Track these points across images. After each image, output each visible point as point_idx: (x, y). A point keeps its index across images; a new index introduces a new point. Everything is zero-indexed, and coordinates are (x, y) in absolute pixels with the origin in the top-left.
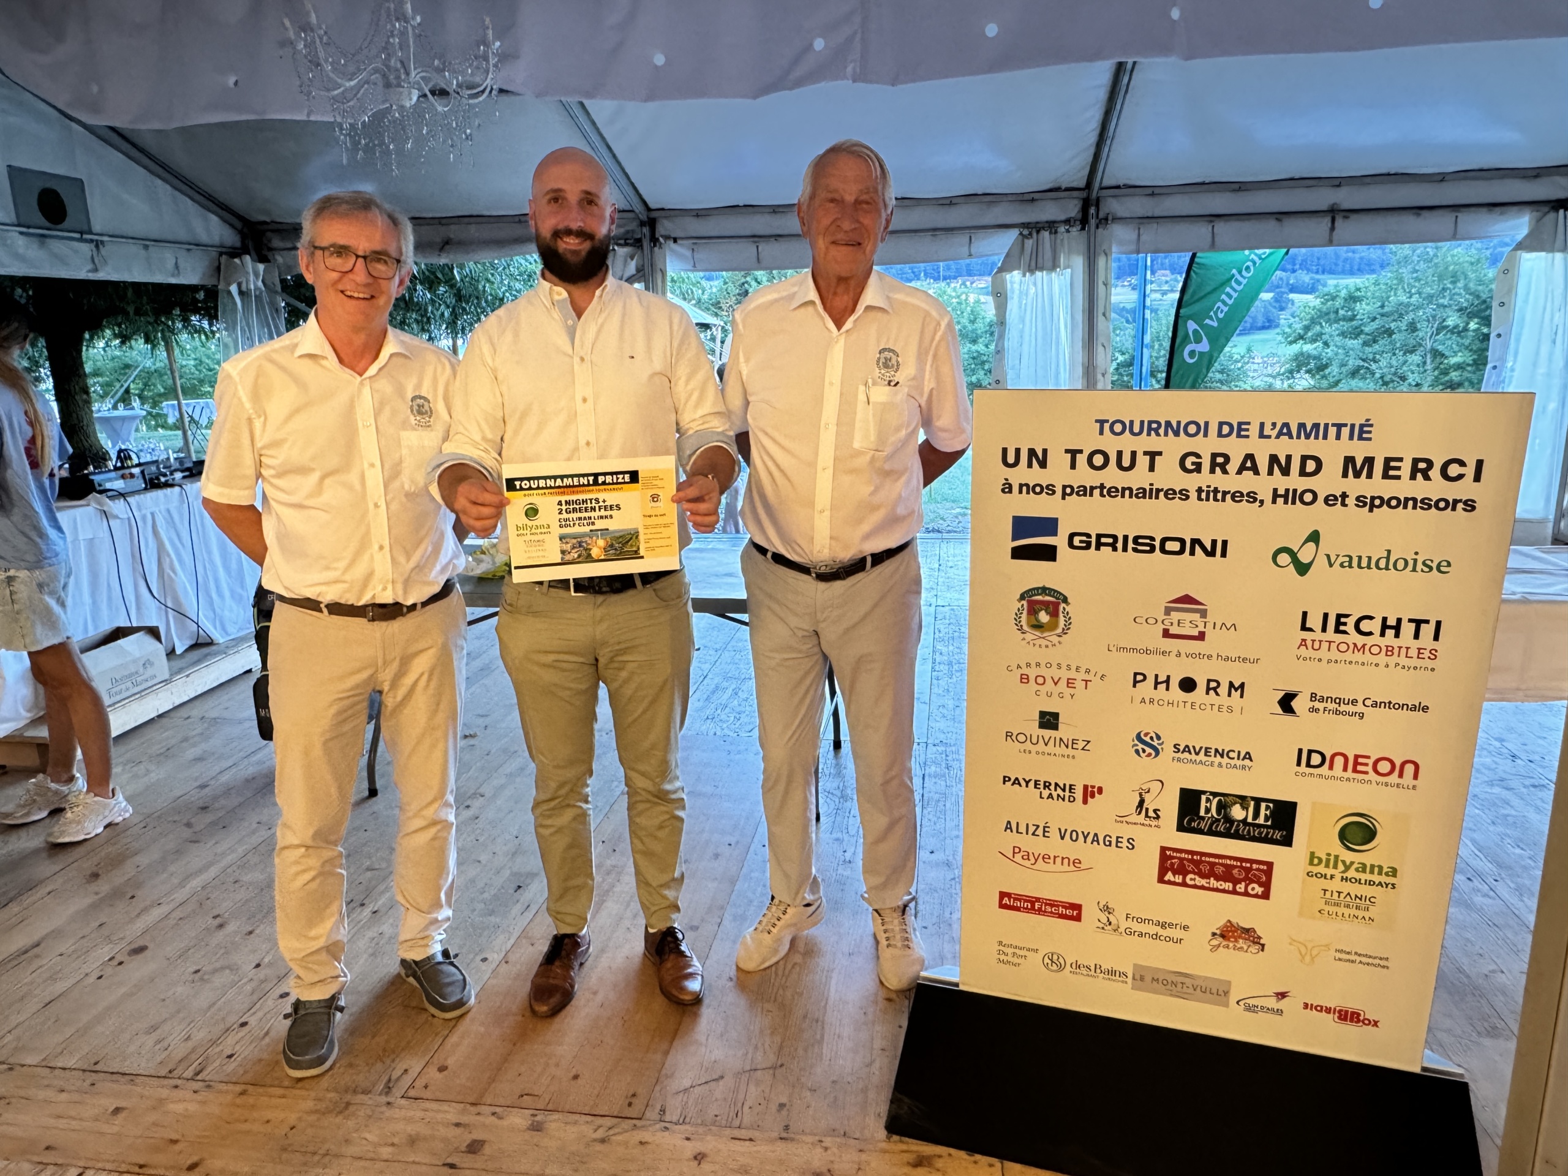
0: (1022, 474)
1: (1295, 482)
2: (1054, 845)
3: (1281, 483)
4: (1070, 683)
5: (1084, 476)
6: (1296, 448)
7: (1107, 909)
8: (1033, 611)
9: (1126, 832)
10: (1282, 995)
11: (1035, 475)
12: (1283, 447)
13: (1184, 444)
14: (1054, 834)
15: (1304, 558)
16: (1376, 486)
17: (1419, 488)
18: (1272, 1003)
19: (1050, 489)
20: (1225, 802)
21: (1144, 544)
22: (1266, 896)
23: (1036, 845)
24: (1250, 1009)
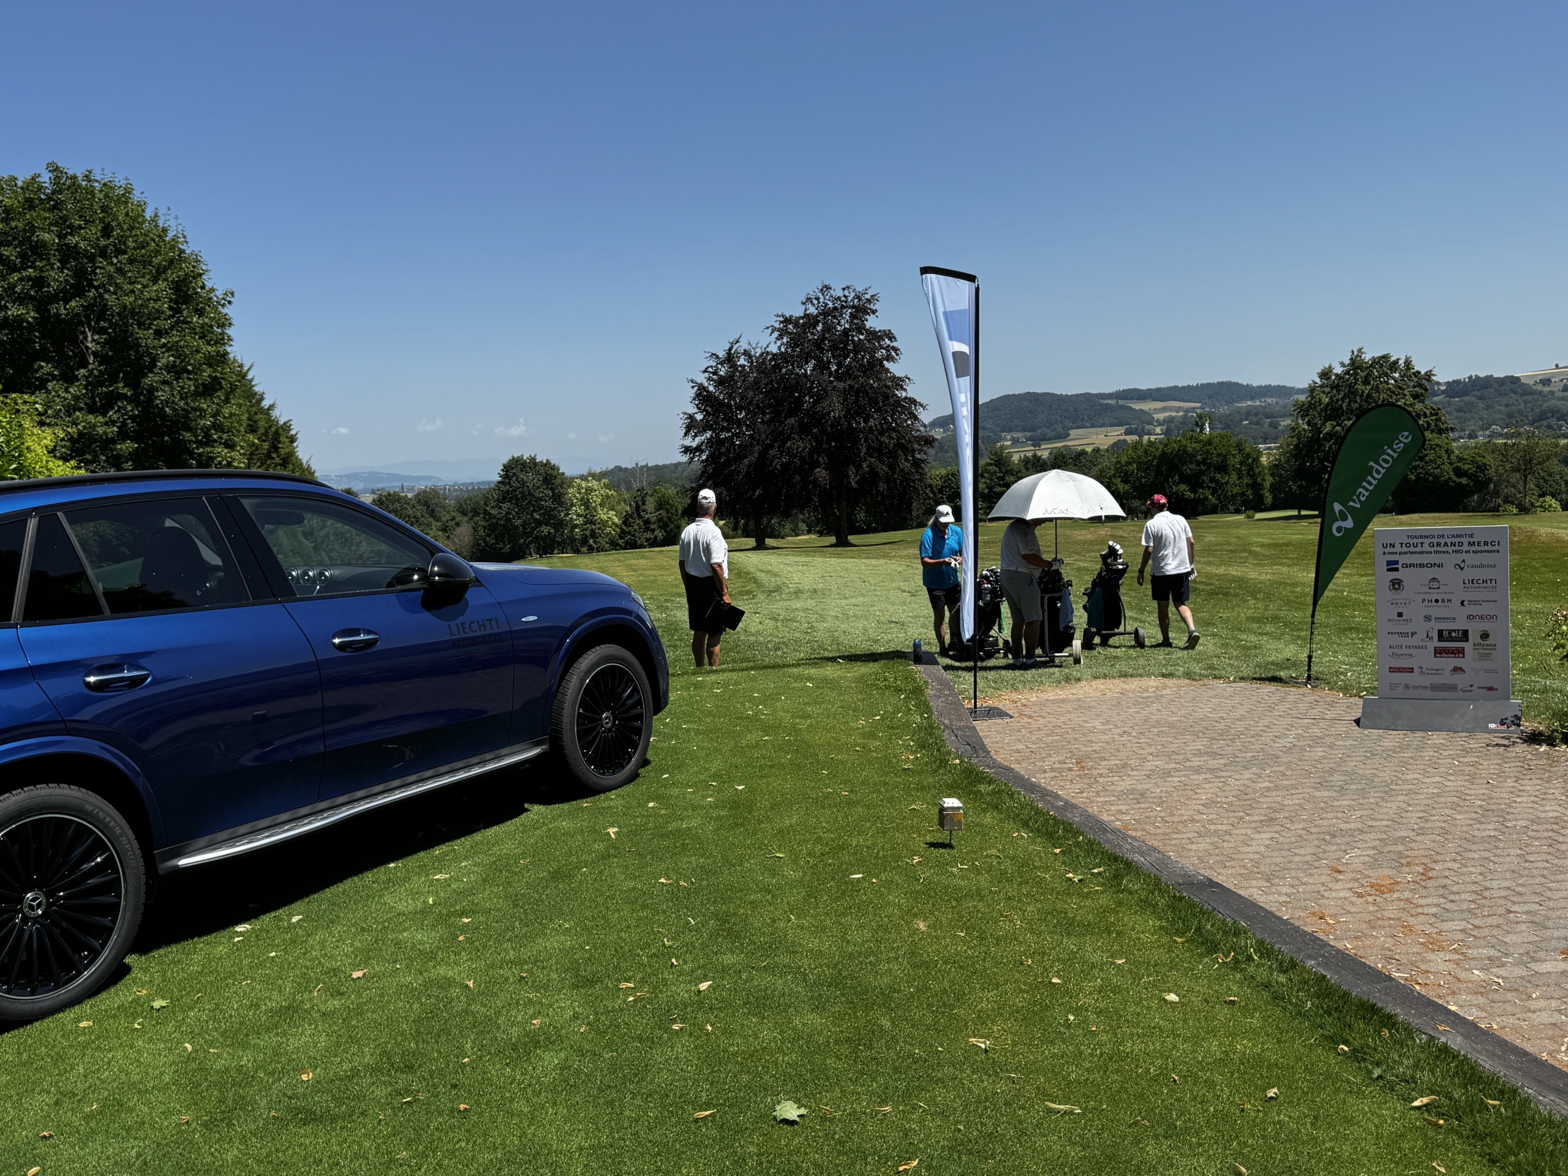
0: (1388, 550)
1: (1457, 548)
2: (1404, 651)
3: (1454, 548)
4: (1405, 604)
5: (1405, 549)
6: (1457, 540)
7: (1421, 668)
8: (1393, 585)
9: (1424, 644)
10: (1472, 686)
11: (1392, 550)
12: (1453, 540)
13: (1430, 540)
14: (1404, 647)
15: (1462, 566)
16: (1476, 548)
17: (1486, 548)
18: (1469, 688)
19: (1396, 553)
20: (1450, 631)
21: (1422, 566)
22: (1464, 657)
23: (1399, 651)
24: (1464, 691)
